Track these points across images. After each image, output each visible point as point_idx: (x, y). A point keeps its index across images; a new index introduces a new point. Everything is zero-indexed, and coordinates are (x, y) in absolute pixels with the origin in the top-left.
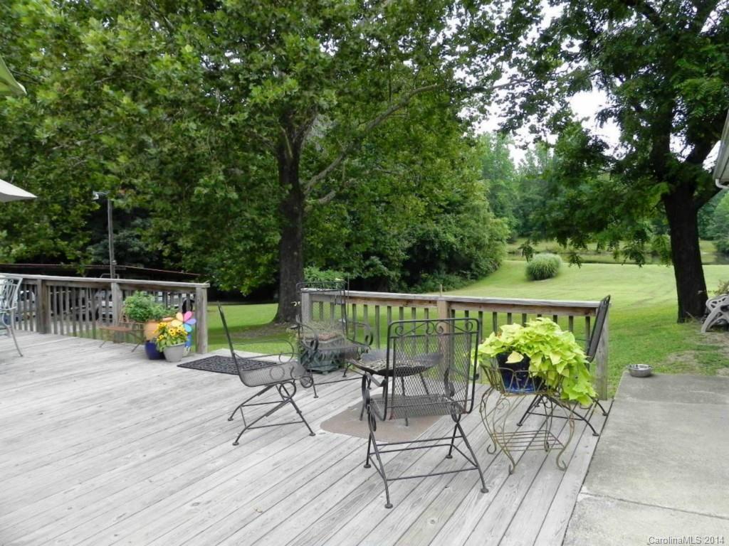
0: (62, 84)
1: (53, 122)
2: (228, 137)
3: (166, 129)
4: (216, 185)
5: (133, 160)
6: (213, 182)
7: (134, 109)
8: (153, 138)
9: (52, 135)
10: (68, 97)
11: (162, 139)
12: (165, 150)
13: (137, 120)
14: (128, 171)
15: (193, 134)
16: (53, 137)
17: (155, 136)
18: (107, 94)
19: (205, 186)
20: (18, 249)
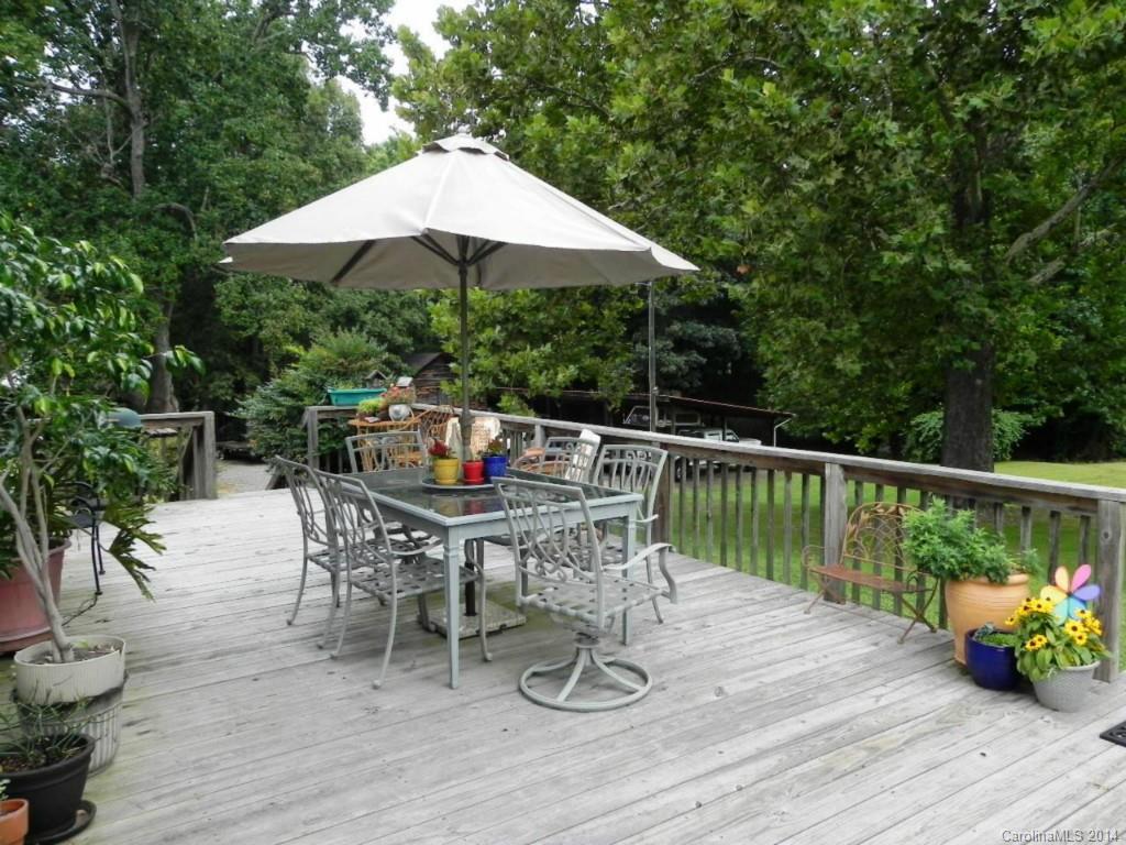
0: (653, 80)
1: (635, 151)
2: (962, 143)
3: (832, 141)
4: (924, 246)
5: (767, 208)
6: (922, 239)
7: (780, 107)
8: (812, 160)
9: (633, 173)
10: (659, 103)
11: (826, 162)
12: (831, 182)
13: (786, 126)
14: (757, 230)
15: (892, 142)
16: (635, 177)
17: (813, 155)
18: (728, 86)
19: (902, 249)
20: (568, 373)
